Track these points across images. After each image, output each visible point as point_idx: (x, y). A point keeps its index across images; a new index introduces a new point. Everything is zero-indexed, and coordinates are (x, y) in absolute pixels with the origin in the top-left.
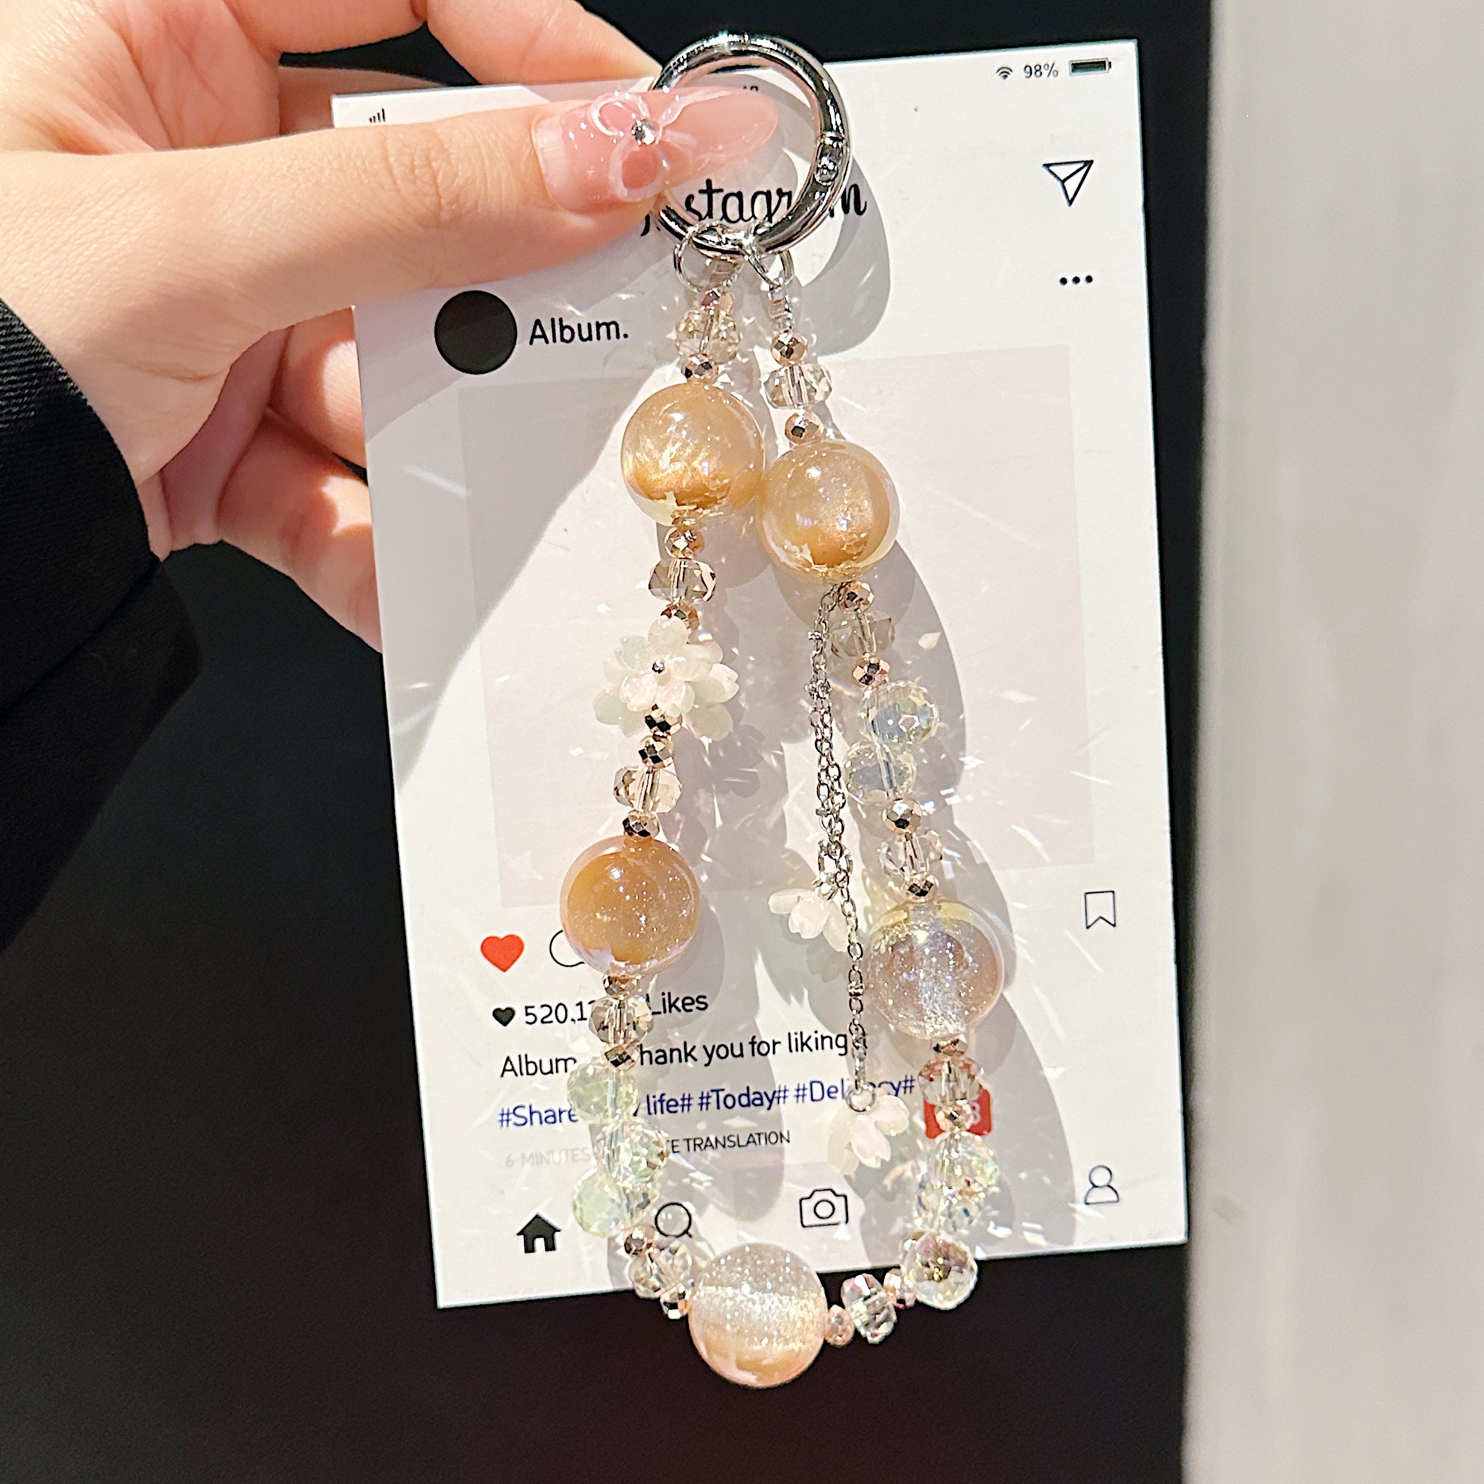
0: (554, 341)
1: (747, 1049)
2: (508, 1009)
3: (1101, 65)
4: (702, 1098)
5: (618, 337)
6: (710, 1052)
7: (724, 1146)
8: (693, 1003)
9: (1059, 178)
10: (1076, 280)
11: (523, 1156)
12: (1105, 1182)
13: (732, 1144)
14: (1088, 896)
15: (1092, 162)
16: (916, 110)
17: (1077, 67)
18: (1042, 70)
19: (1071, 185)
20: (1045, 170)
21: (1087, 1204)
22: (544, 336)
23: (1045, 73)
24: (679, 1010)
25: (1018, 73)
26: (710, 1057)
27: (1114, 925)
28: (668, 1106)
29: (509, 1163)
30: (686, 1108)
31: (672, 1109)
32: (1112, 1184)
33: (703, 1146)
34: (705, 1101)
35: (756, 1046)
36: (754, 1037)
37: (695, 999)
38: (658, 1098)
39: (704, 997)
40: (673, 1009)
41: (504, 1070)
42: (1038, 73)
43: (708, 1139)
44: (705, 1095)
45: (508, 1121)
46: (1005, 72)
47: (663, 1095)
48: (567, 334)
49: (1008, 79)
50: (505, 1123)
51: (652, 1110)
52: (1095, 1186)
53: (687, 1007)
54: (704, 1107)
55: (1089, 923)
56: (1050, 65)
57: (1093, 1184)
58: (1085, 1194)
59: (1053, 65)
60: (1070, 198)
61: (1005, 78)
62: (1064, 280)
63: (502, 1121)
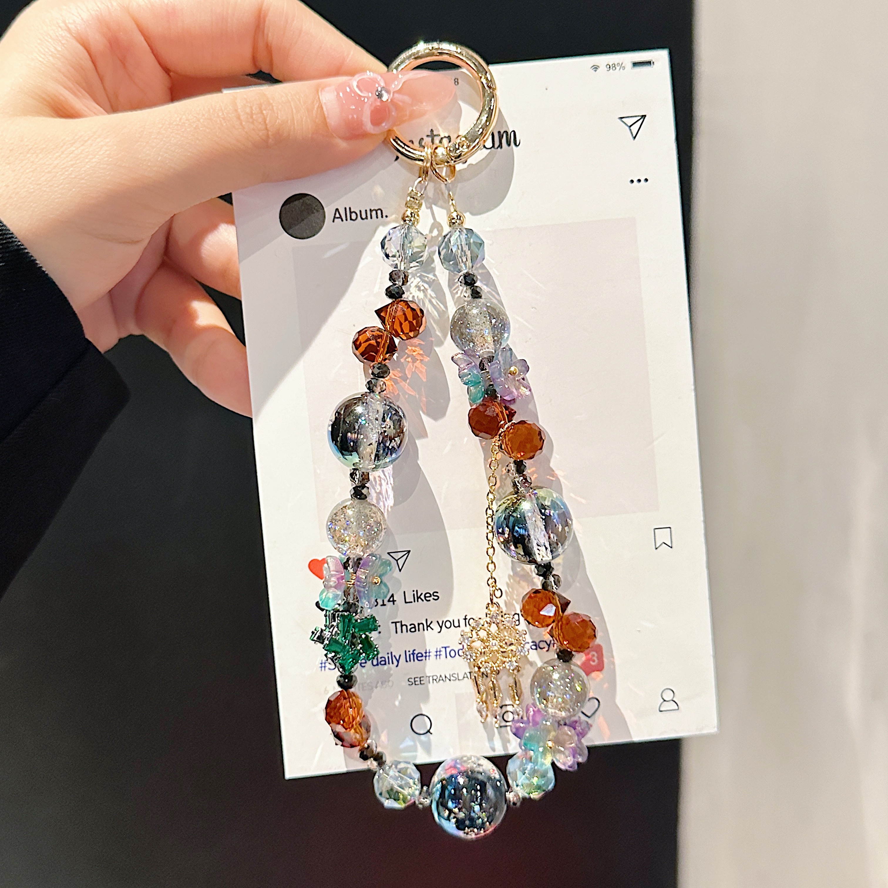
0: (347, 220)
1: (462, 622)
3: (649, 63)
5: (382, 217)
6: (441, 625)
7: (450, 680)
8: (430, 596)
9: (627, 125)
10: (639, 181)
12: (670, 698)
13: (454, 679)
14: (656, 530)
15: (645, 116)
16: (546, 89)
17: (635, 64)
18: (616, 66)
19: (635, 128)
20: (619, 121)
21: (661, 711)
22: (340, 217)
23: (618, 68)
24: (423, 601)
25: (603, 69)
26: (441, 627)
27: (671, 547)
28: (417, 657)
29: (326, 692)
30: (427, 658)
31: (419, 658)
32: (674, 699)
33: (438, 680)
34: (438, 653)
35: (467, 621)
36: (466, 616)
37: (432, 593)
38: (411, 652)
39: (437, 592)
40: (419, 600)
42: (614, 68)
43: (441, 676)
44: (438, 650)
45: (325, 667)
46: (595, 68)
47: (414, 650)
48: (354, 216)
49: (598, 71)
50: (323, 668)
51: (408, 659)
52: (665, 701)
53: (427, 599)
54: (438, 657)
55: (657, 547)
57: (663, 699)
58: (659, 705)
59: (622, 64)
60: (634, 135)
61: (596, 71)
62: (632, 181)
63: (322, 667)
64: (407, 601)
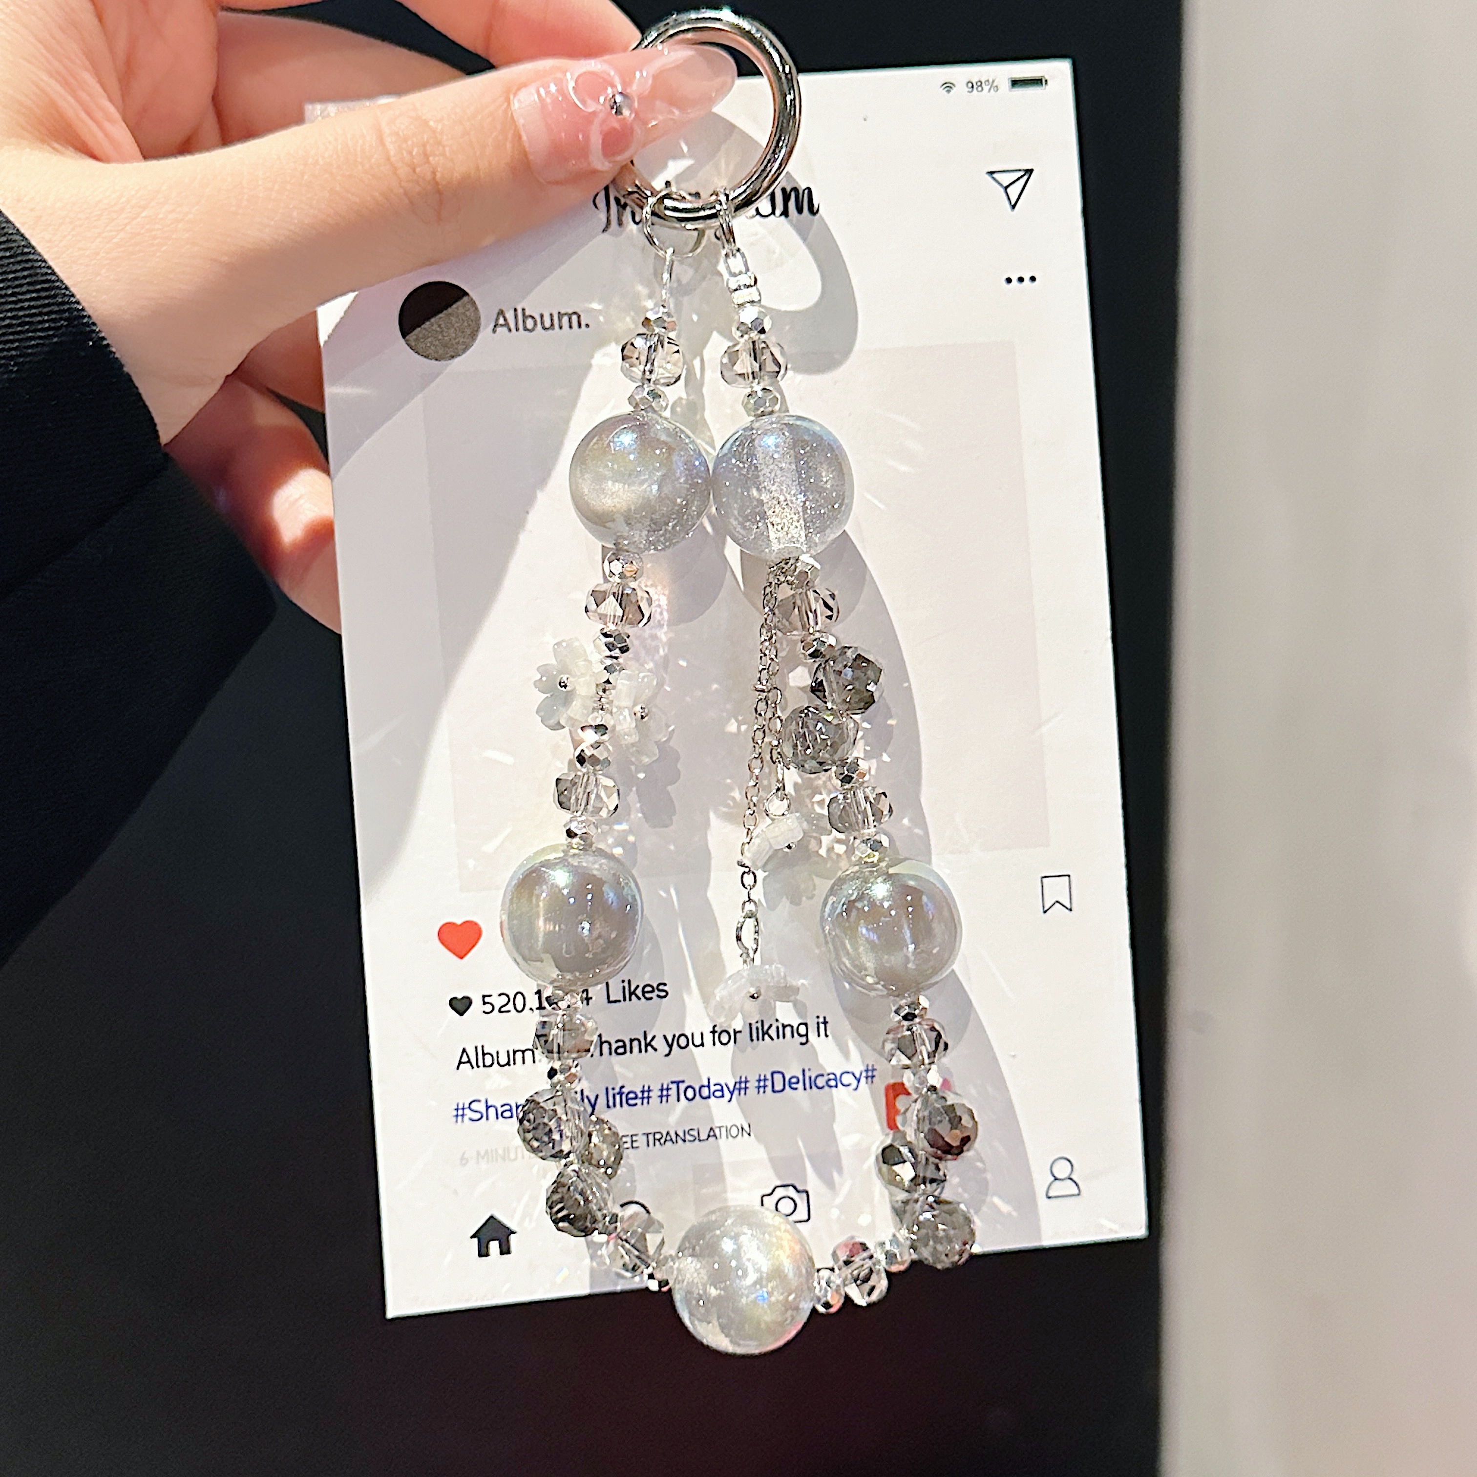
0: (517, 330)
1: (708, 1038)
2: (463, 998)
3: (1038, 82)
4: (662, 1090)
5: (580, 326)
6: (670, 1041)
7: (684, 1141)
8: (653, 991)
9: (1001, 185)
10: (1021, 280)
11: (478, 1153)
12: (1066, 1175)
13: (692, 1138)
14: (1045, 880)
15: (1032, 171)
16: (865, 120)
17: (1015, 83)
18: (983, 85)
19: (1014, 191)
20: (988, 177)
21: (1049, 1198)
22: (507, 324)
23: (986, 88)
24: (639, 999)
25: (961, 88)
26: (671, 1046)
27: (1071, 910)
28: (627, 1100)
29: (464, 1160)
30: (645, 1101)
31: (631, 1102)
32: (1074, 1177)
33: (662, 1141)
34: (665, 1093)
35: (717, 1035)
36: (715, 1026)
37: (655, 986)
38: (617, 1090)
39: (665, 985)
40: (633, 997)
41: (460, 1062)
42: (980, 89)
43: (668, 1133)
44: (665, 1087)
45: (463, 1115)
46: (948, 86)
47: (622, 1087)
48: (530, 323)
49: (952, 92)
50: (460, 1118)
51: (611, 1103)
52: (1056, 1179)
53: (647, 995)
54: (664, 1099)
55: (1046, 908)
56: (991, 81)
57: (1053, 1175)
58: (1045, 1189)
59: (993, 81)
60: (1013, 203)
61: (948, 91)
62: (1009, 280)
63: (457, 1116)
64: (612, 999)
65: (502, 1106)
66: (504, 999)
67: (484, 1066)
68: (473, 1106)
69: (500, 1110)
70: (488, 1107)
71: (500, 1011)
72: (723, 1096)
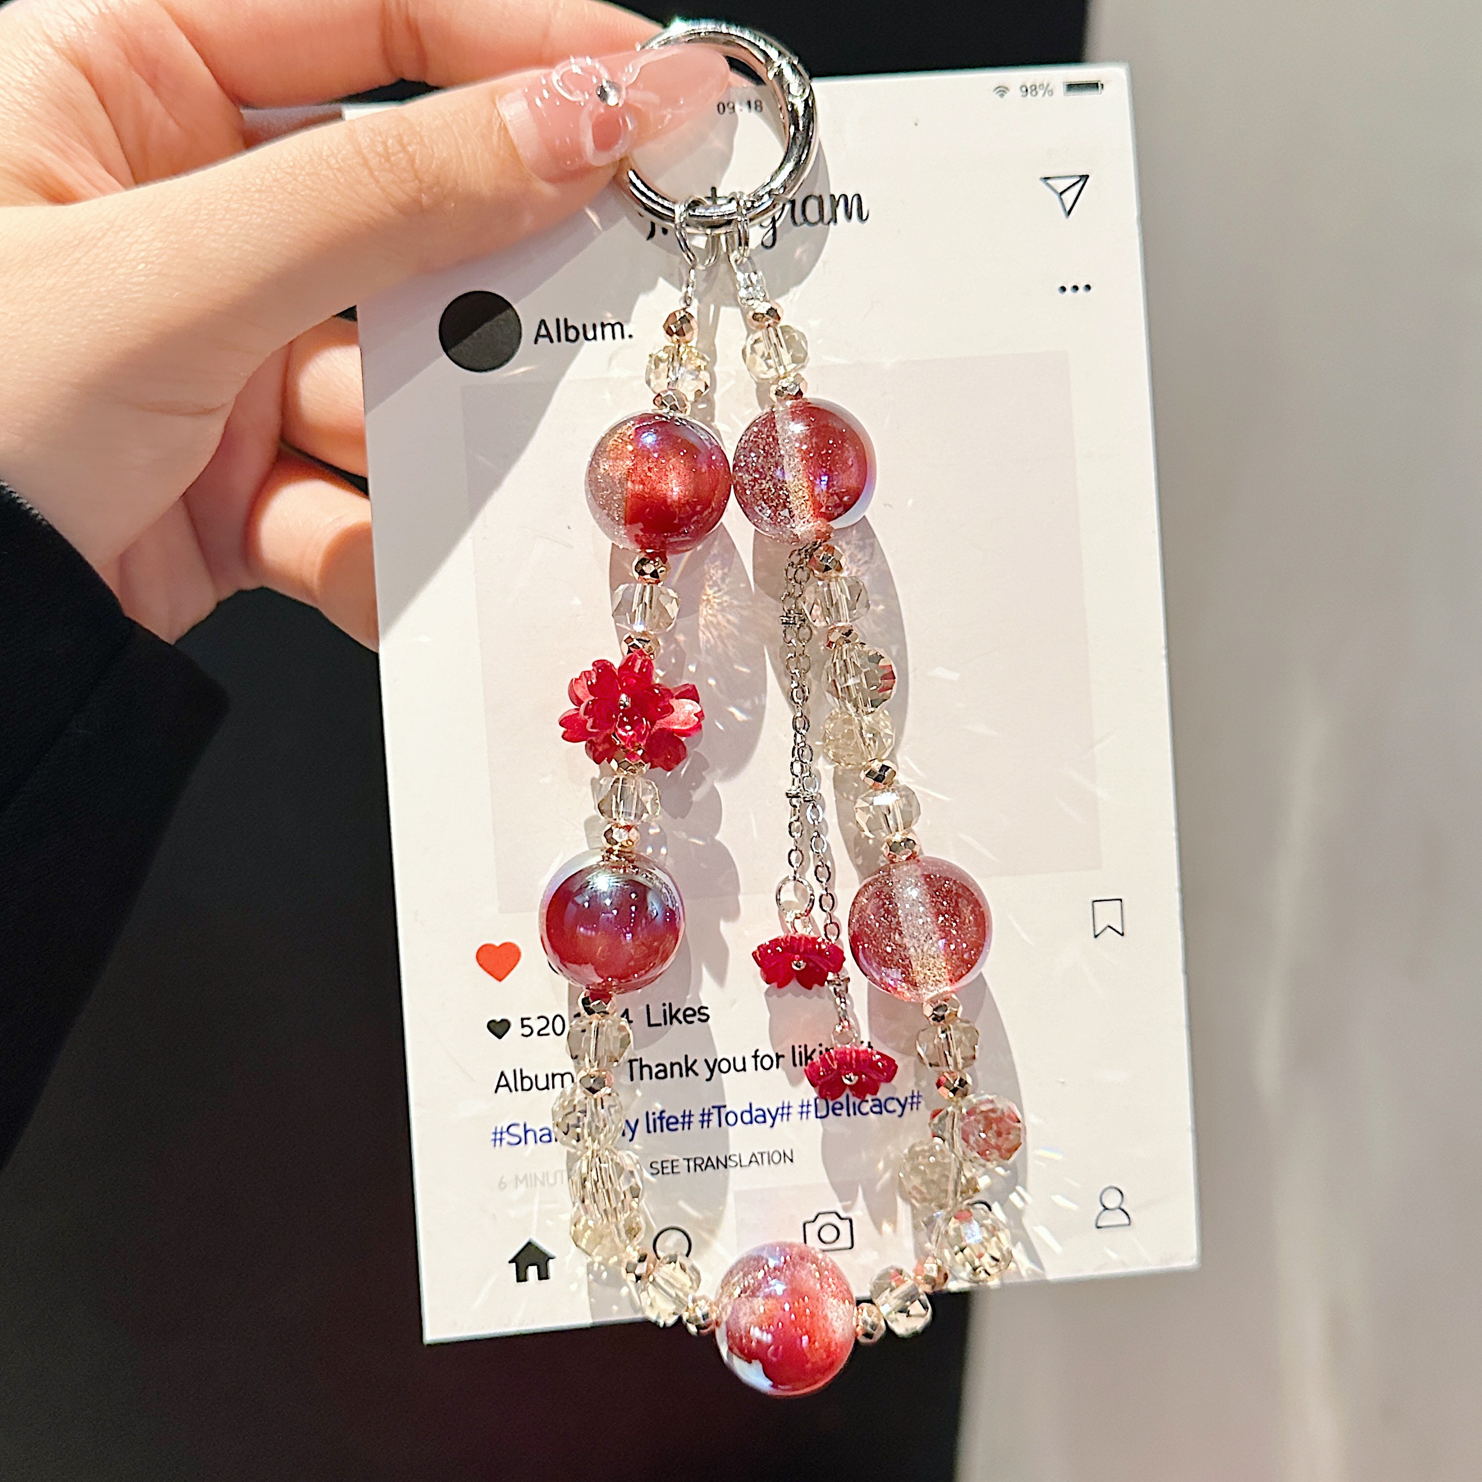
0: (559, 340)
1: (750, 1062)
2: (502, 1020)
3: (1094, 86)
4: (703, 1115)
5: (623, 336)
6: (711, 1066)
7: (726, 1166)
8: (694, 1015)
9: (1055, 191)
10: (1076, 288)
11: (517, 1178)
12: (1116, 1205)
13: (733, 1164)
14: (1096, 904)
15: (1087, 177)
16: (916, 125)
17: (1071, 87)
18: (1038, 89)
19: (1069, 198)
20: (1042, 184)
21: (1098, 1227)
22: (549, 335)
23: (1041, 92)
24: (680, 1022)
25: (1015, 92)
26: (712, 1071)
27: (1122, 935)
28: (668, 1124)
29: (502, 1185)
30: (686, 1126)
31: (671, 1127)
32: (1123, 1207)
33: (703, 1166)
34: (706, 1118)
35: (759, 1059)
36: (757, 1051)
37: (696, 1009)
38: (657, 1115)
39: (706, 1008)
40: (674, 1020)
41: (498, 1086)
42: (1034, 93)
43: (709, 1159)
44: (706, 1111)
45: (501, 1140)
46: (1002, 90)
47: (663, 1111)
48: (572, 334)
49: (1006, 96)
50: (498, 1142)
51: (651, 1128)
52: (1106, 1209)
53: (689, 1019)
54: (706, 1124)
55: (1097, 933)
56: (1045, 85)
57: (1104, 1206)
58: (1095, 1218)
59: (1048, 85)
60: (1068, 209)
61: (1002, 96)
62: (1063, 289)
63: (495, 1140)
64: (652, 1022)
65: (541, 1130)
66: (543, 1022)
67: (523, 1090)
68: (511, 1130)
69: (539, 1134)
70: (526, 1132)
71: (539, 1034)
72: (765, 1122)
